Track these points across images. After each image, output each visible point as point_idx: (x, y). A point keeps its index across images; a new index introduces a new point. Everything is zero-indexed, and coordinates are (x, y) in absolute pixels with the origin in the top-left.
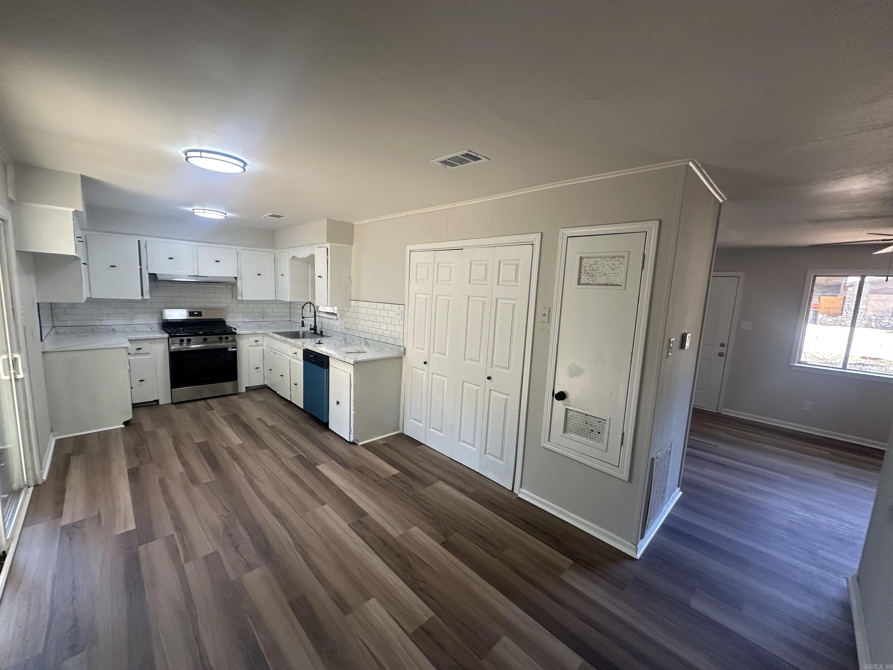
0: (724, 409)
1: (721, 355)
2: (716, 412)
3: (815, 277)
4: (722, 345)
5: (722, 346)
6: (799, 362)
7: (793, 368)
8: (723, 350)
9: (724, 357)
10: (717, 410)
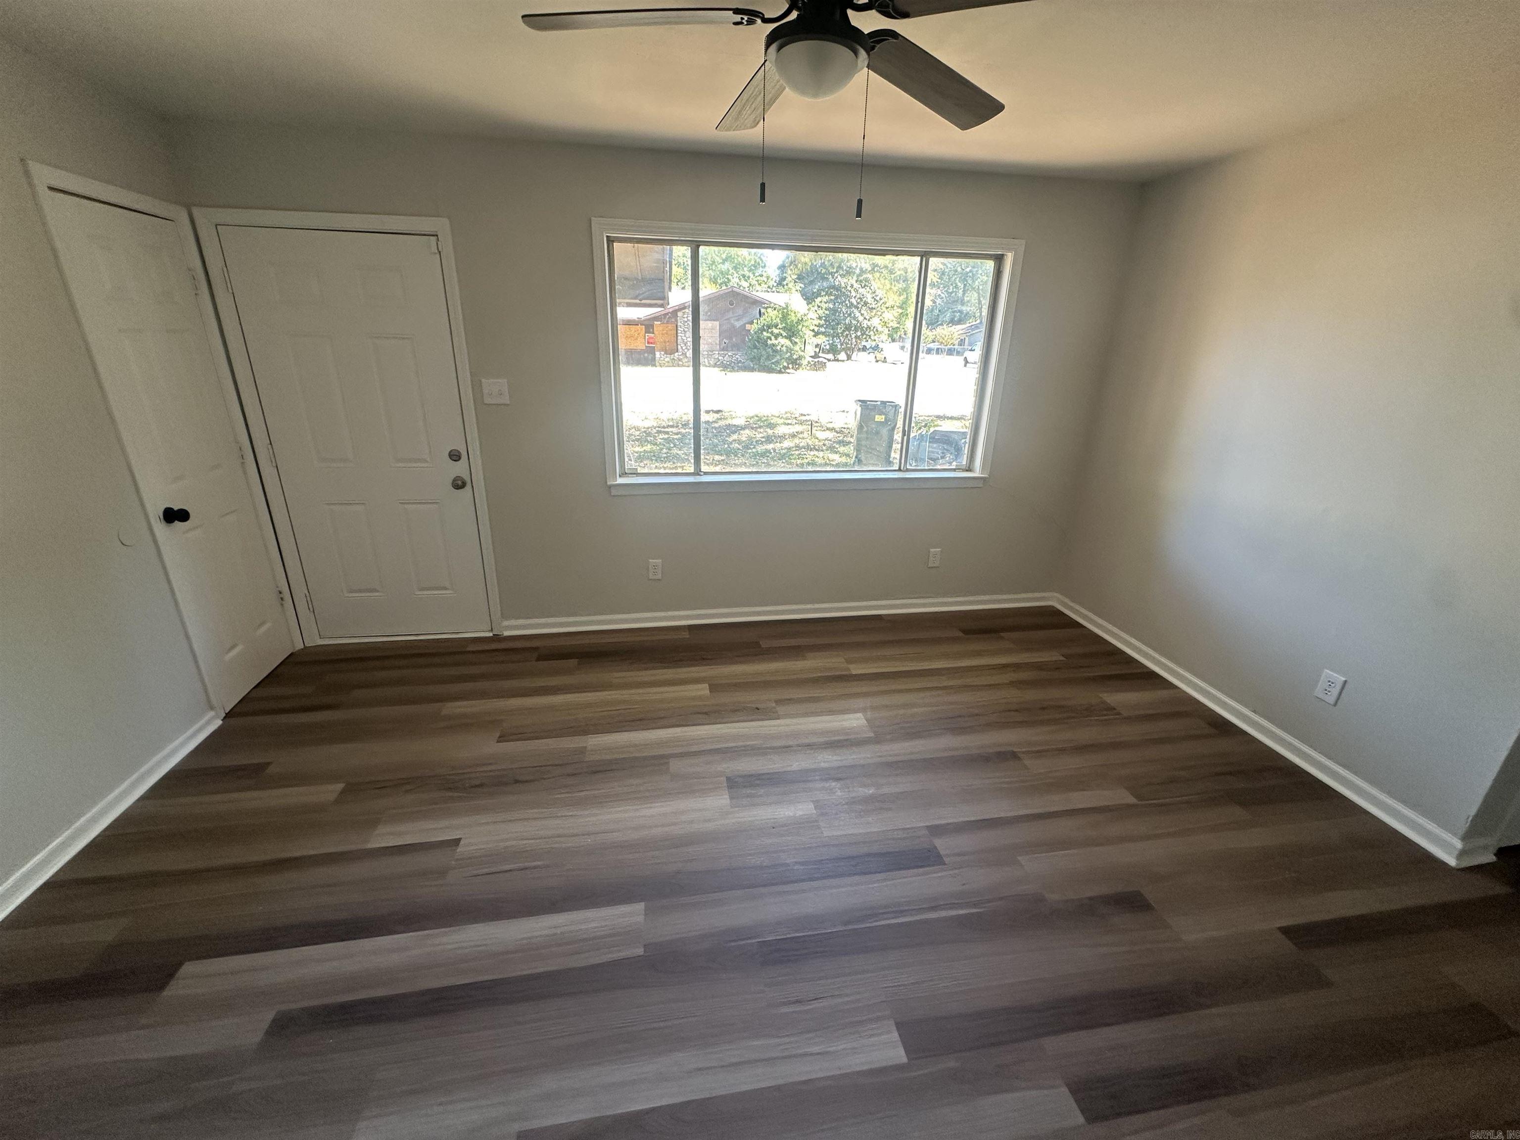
0: (506, 623)
1: (459, 484)
2: (491, 634)
3: (610, 241)
4: (455, 456)
5: (454, 458)
6: (624, 474)
7: (614, 492)
8: (459, 469)
9: (468, 487)
10: (492, 630)
